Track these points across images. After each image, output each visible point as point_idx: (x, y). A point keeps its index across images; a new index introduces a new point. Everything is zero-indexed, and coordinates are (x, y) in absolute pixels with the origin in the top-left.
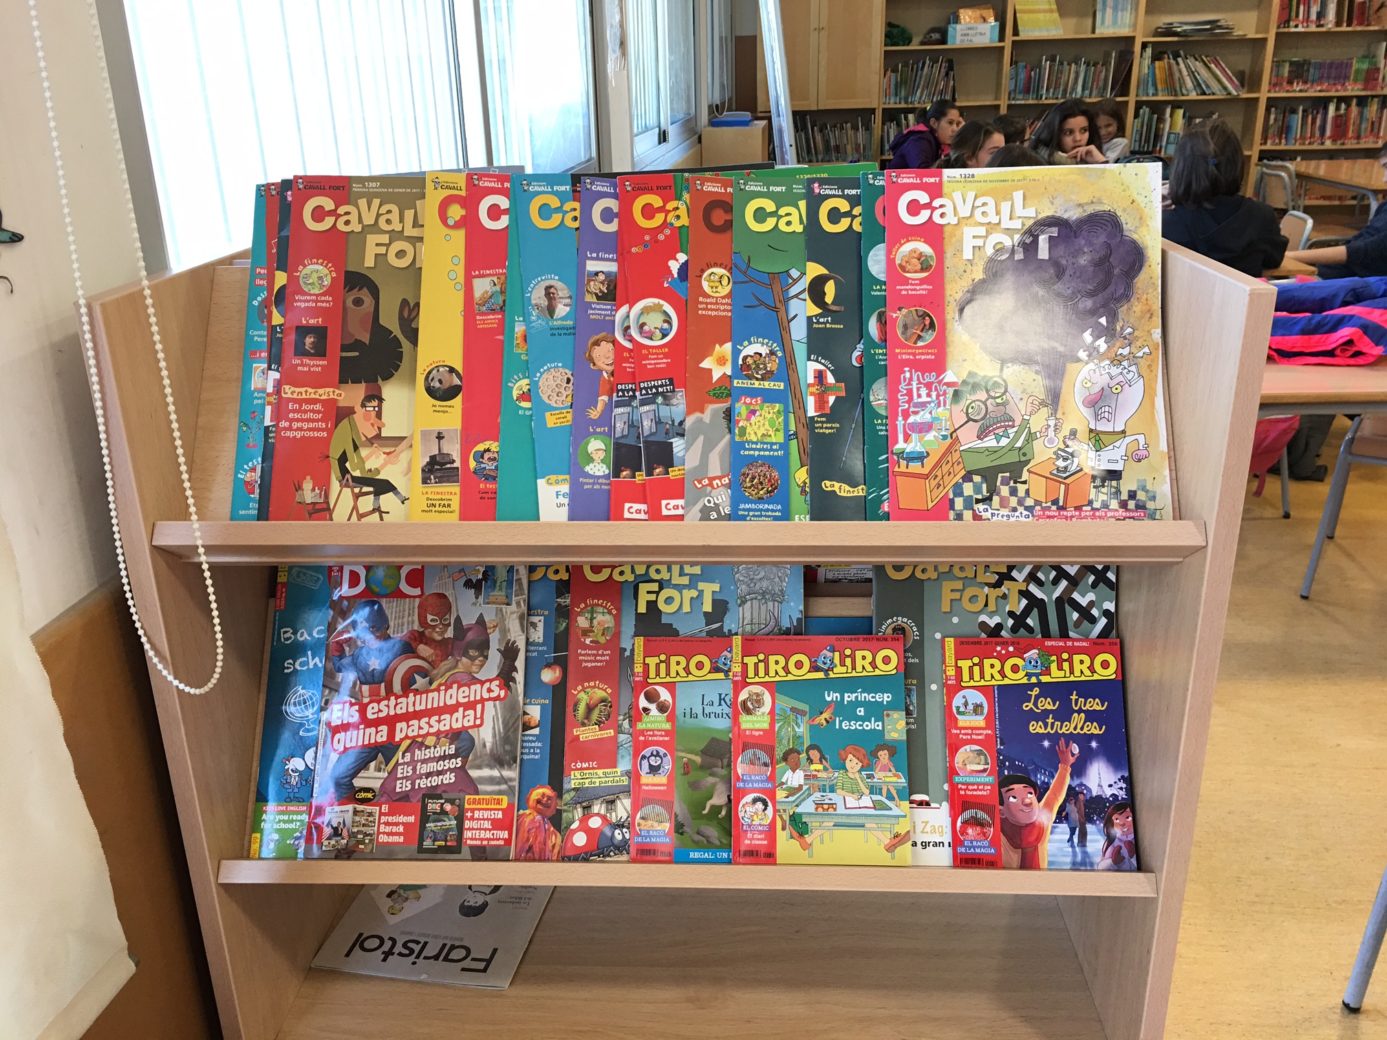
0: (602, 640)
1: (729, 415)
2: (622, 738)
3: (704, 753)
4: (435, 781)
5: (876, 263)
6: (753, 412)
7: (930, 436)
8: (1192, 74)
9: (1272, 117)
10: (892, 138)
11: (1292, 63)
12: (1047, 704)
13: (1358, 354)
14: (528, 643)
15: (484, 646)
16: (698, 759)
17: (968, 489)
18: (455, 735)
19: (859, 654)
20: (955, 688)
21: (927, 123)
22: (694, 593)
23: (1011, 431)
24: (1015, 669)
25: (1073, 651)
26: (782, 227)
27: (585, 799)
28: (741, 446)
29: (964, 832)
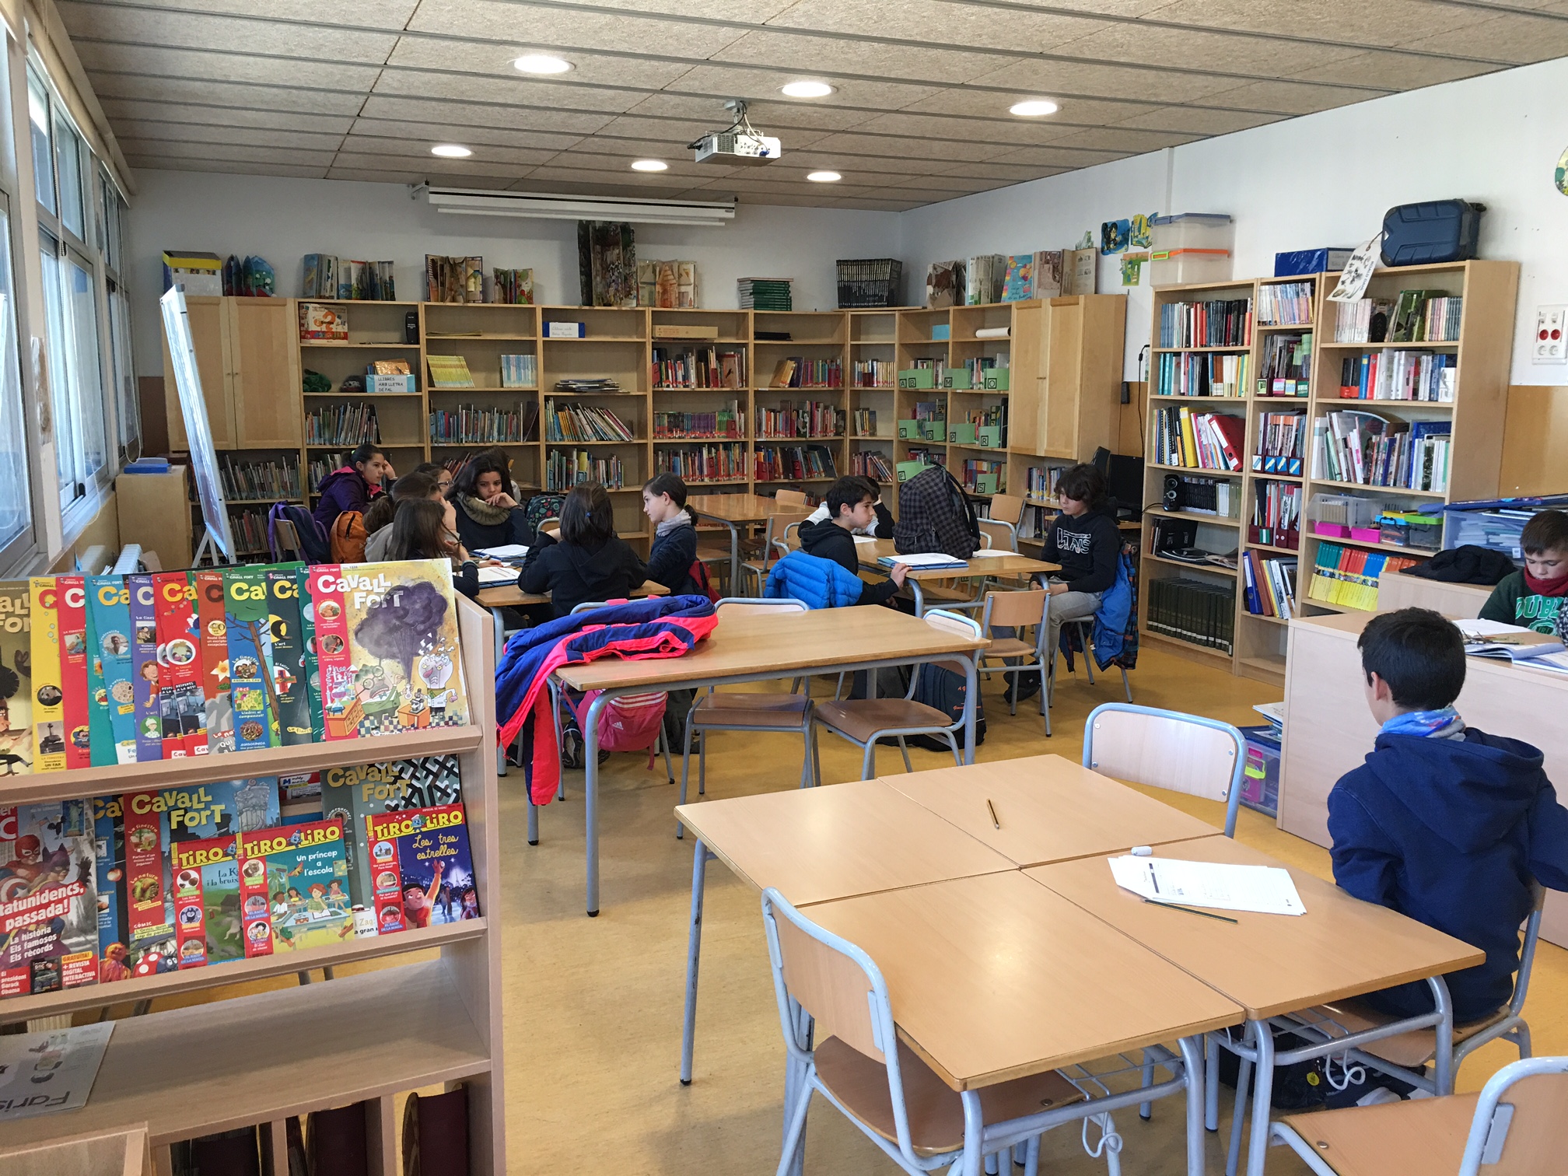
0: (149, 848)
1: (230, 698)
2: (167, 905)
3: (222, 904)
4: (39, 951)
5: (308, 612)
6: (245, 695)
7: (345, 699)
8: (591, 423)
9: (660, 459)
10: (320, 478)
11: (669, 416)
12: (426, 843)
13: (673, 650)
14: (97, 858)
15: (65, 865)
16: (219, 909)
17: (367, 723)
18: (50, 921)
19: (316, 832)
20: (372, 844)
21: (353, 466)
22: (208, 812)
23: (388, 693)
24: (407, 826)
25: (438, 812)
26: (253, 597)
27: (146, 945)
28: (240, 713)
29: (384, 920)
